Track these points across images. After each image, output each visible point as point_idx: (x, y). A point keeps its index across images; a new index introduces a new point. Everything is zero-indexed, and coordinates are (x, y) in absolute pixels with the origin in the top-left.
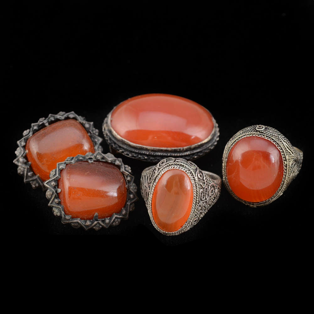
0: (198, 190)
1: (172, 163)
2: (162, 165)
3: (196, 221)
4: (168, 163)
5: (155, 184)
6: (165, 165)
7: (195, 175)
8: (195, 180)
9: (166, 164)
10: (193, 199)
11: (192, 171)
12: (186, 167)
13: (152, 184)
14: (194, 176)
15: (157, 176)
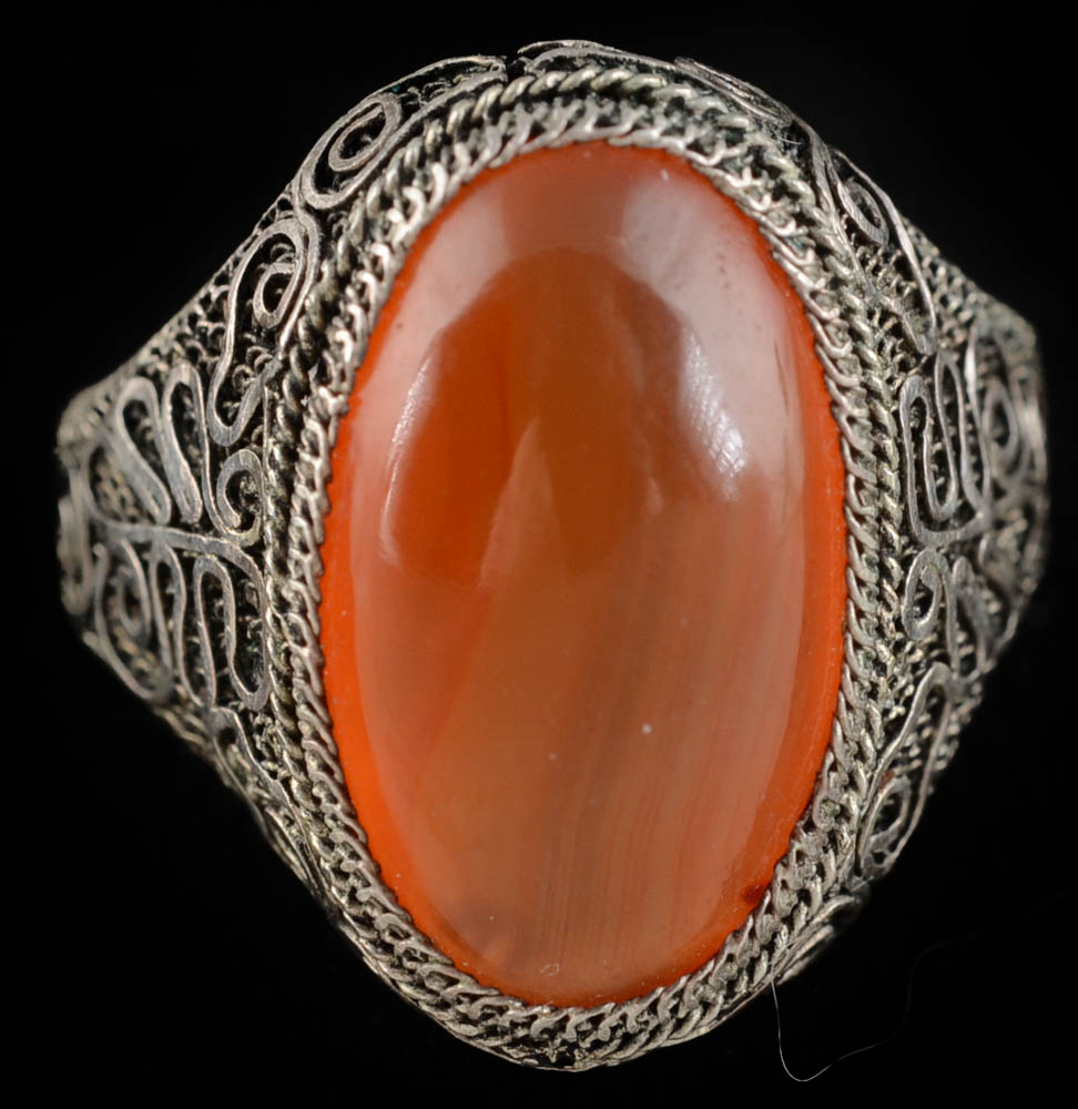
0: (878, 383)
1: (490, 97)
2: (354, 162)
3: (889, 814)
4: (441, 114)
5: (333, 403)
6: (403, 143)
7: (802, 187)
8: (823, 251)
9: (417, 131)
10: (846, 501)
11: (760, 138)
12: (678, 103)
13: (285, 434)
14: (795, 197)
15: (329, 310)
